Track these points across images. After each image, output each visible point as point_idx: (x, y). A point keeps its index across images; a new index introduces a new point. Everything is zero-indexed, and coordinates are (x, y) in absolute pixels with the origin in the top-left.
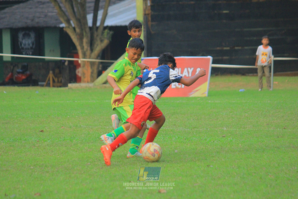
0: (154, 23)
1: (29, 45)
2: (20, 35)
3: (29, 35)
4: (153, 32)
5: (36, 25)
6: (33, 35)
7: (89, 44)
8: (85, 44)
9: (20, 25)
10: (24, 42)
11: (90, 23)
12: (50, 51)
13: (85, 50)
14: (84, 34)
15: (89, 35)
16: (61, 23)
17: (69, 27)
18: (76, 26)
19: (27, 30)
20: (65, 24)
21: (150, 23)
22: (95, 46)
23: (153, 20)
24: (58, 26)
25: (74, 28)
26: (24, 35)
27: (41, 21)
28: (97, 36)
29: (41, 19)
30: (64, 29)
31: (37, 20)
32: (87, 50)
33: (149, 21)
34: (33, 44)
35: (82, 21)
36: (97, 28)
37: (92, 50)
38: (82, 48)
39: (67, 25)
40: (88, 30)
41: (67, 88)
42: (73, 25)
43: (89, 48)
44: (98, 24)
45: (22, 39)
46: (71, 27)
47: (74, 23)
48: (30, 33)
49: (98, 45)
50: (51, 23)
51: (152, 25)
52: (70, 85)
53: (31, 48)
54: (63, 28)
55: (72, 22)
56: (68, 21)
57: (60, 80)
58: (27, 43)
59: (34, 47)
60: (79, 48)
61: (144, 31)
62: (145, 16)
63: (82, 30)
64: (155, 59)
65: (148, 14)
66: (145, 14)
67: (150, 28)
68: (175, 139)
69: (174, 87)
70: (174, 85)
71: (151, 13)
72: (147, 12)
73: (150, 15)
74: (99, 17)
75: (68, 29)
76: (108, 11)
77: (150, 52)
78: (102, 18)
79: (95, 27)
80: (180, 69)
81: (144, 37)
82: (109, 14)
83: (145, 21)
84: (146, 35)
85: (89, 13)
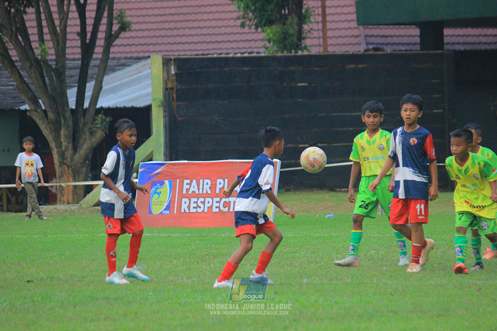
0: (180, 103)
4: (179, 119)
7: (71, 139)
8: (63, 139)
11: (72, 104)
12: (4, 150)
13: (63, 148)
14: (63, 121)
15: (71, 123)
16: (23, 103)
17: (36, 111)
18: (48, 109)
20: (29, 104)
21: (175, 104)
22: (81, 141)
23: (178, 100)
24: (17, 108)
25: (45, 112)
28: (85, 125)
30: (28, 113)
32: (67, 149)
33: (173, 100)
35: (58, 100)
36: (85, 111)
37: (75, 149)
38: (59, 145)
39: (33, 108)
40: (68, 114)
42: (43, 108)
43: (70, 146)
44: (86, 105)
46: (39, 110)
47: (44, 103)
49: (85, 140)
50: (6, 103)
51: (177, 105)
54: (26, 111)
55: (40, 101)
56: (34, 101)
57: (19, 201)
60: (52, 145)
61: (165, 117)
62: (167, 92)
63: (59, 114)
64: (184, 164)
65: (172, 89)
66: (166, 89)
67: (175, 112)
68: (221, 298)
69: (217, 210)
70: (216, 207)
71: (177, 86)
72: (169, 85)
73: (175, 90)
74: (89, 93)
75: (35, 113)
76: (104, 84)
77: (174, 151)
78: (93, 95)
79: (80, 109)
80: (226, 180)
81: (165, 127)
82: (105, 87)
83: (165, 100)
84: (167, 122)
85: (71, 87)
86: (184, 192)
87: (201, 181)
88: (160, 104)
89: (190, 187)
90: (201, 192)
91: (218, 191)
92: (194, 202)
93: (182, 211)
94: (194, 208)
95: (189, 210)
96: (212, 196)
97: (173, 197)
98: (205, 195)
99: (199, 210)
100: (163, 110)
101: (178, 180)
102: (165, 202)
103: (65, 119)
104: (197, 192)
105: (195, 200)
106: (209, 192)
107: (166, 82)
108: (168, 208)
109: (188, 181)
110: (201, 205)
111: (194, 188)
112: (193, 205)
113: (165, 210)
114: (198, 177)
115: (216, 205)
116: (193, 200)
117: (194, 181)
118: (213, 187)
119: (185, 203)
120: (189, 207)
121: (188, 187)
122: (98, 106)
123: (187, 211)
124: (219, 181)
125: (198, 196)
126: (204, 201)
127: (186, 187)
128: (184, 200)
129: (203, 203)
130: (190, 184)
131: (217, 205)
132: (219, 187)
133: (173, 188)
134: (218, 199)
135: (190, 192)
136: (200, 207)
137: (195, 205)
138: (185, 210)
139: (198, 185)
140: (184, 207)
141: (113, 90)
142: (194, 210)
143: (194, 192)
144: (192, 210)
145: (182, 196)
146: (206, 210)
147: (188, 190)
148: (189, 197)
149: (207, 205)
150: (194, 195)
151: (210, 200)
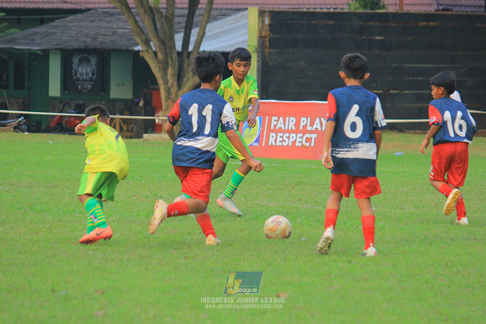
0: (272, 50)
1: (87, 74)
2: (76, 61)
3: (88, 61)
4: (270, 63)
5: (99, 47)
6: (93, 60)
7: (176, 77)
8: (169, 77)
9: (76, 45)
10: (80, 70)
11: (179, 47)
12: (118, 85)
13: (170, 85)
14: (170, 62)
15: (177, 64)
16: (137, 44)
17: (147, 51)
18: (158, 50)
19: (85, 53)
20: (142, 46)
21: (267, 50)
22: (185, 80)
23: (271, 47)
24: (131, 49)
25: (155, 53)
26: (81, 60)
27: (106, 41)
28: (189, 65)
29: (107, 37)
30: (141, 53)
31: (100, 39)
32: (172, 86)
33: (266, 47)
34: (93, 74)
35: (167, 43)
36: (189, 54)
37: (180, 86)
38: (166, 82)
39: (145, 48)
40: (175, 56)
41: (141, 140)
42: (154, 49)
43: (176, 83)
44: (191, 48)
45: (78, 67)
46: (150, 51)
47: (154, 45)
48: (90, 58)
49: (188, 79)
50: (122, 44)
51: (270, 53)
52: (145, 135)
53: (91, 80)
54: (139, 51)
55: (152, 43)
56: (147, 42)
57: (130, 129)
58: (84, 71)
59: (94, 78)
60: (160, 82)
61: (258, 61)
62: (261, 40)
63: (167, 55)
64: (273, 103)
65: (265, 37)
66: (261, 37)
67: (267, 58)
68: (300, 220)
69: (300, 145)
70: (299, 142)
71: (270, 35)
72: (263, 34)
73: (268, 38)
74: (193, 38)
75: (147, 54)
76: (207, 30)
77: (265, 92)
78: (196, 40)
79: (185, 52)
80: (309, 119)
81: (258, 70)
82: (207, 34)
83: (259, 46)
84: (260, 67)
85: (178, 32)
86: (272, 127)
87: (287, 118)
88: (254, 50)
89: (277, 123)
90: (286, 128)
91: (301, 128)
92: (281, 137)
93: (270, 144)
94: (280, 141)
95: (276, 143)
96: (297, 131)
97: (262, 131)
98: (290, 132)
99: (285, 144)
100: (257, 55)
101: (267, 117)
102: (255, 135)
103: (172, 60)
104: (283, 128)
105: (281, 134)
106: (294, 128)
107: (260, 31)
108: (257, 141)
109: (276, 118)
110: (286, 139)
111: (281, 124)
112: (279, 139)
113: (255, 142)
114: (284, 115)
115: (299, 140)
116: (280, 135)
117: (281, 119)
118: (297, 124)
119: (273, 137)
120: (275, 141)
121: (276, 123)
122: (201, 49)
123: (274, 144)
124: (303, 119)
125: (284, 132)
126: (289, 136)
127: (273, 123)
128: (272, 134)
129: (288, 138)
130: (278, 121)
131: (301, 140)
132: (302, 124)
133: (262, 124)
134: (301, 135)
135: (277, 128)
136: (285, 141)
137: (281, 139)
138: (272, 144)
139: (285, 122)
140: (272, 141)
141: (214, 37)
142: (280, 144)
143: (280, 128)
144: (278, 144)
145: (270, 131)
146: (290, 144)
147: (275, 126)
148: (276, 132)
149: (292, 140)
150: (281, 130)
151: (294, 135)
